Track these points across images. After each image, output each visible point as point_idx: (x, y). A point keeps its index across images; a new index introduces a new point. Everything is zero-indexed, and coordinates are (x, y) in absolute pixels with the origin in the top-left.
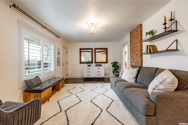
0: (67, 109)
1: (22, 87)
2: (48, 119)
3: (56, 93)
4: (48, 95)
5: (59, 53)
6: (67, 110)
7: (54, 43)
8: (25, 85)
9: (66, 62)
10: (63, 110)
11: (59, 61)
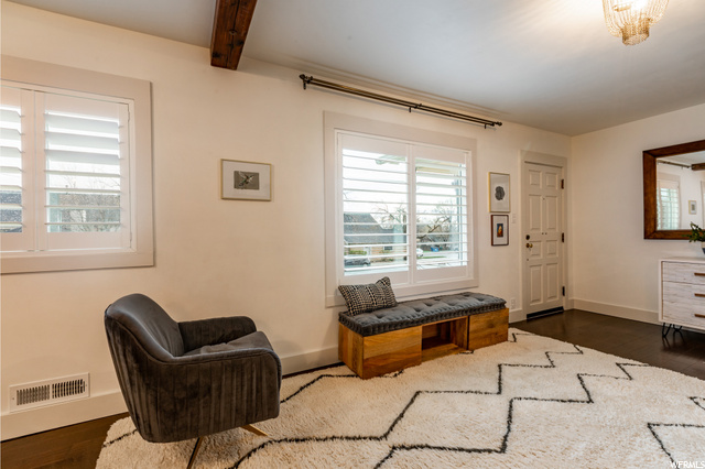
0: (409, 443)
1: (333, 304)
2: (325, 439)
3: (446, 357)
4: (398, 353)
5: (500, 194)
6: (403, 447)
7: (468, 156)
8: (343, 301)
9: (558, 232)
10: (394, 439)
11: (500, 225)
